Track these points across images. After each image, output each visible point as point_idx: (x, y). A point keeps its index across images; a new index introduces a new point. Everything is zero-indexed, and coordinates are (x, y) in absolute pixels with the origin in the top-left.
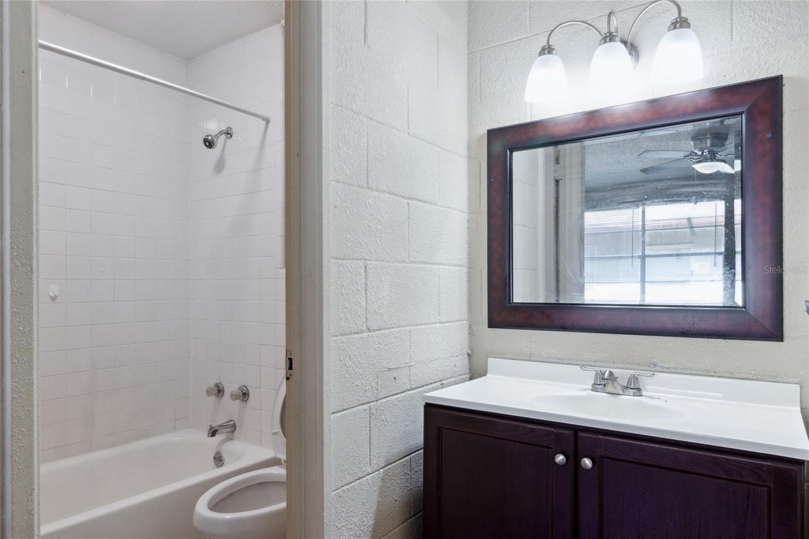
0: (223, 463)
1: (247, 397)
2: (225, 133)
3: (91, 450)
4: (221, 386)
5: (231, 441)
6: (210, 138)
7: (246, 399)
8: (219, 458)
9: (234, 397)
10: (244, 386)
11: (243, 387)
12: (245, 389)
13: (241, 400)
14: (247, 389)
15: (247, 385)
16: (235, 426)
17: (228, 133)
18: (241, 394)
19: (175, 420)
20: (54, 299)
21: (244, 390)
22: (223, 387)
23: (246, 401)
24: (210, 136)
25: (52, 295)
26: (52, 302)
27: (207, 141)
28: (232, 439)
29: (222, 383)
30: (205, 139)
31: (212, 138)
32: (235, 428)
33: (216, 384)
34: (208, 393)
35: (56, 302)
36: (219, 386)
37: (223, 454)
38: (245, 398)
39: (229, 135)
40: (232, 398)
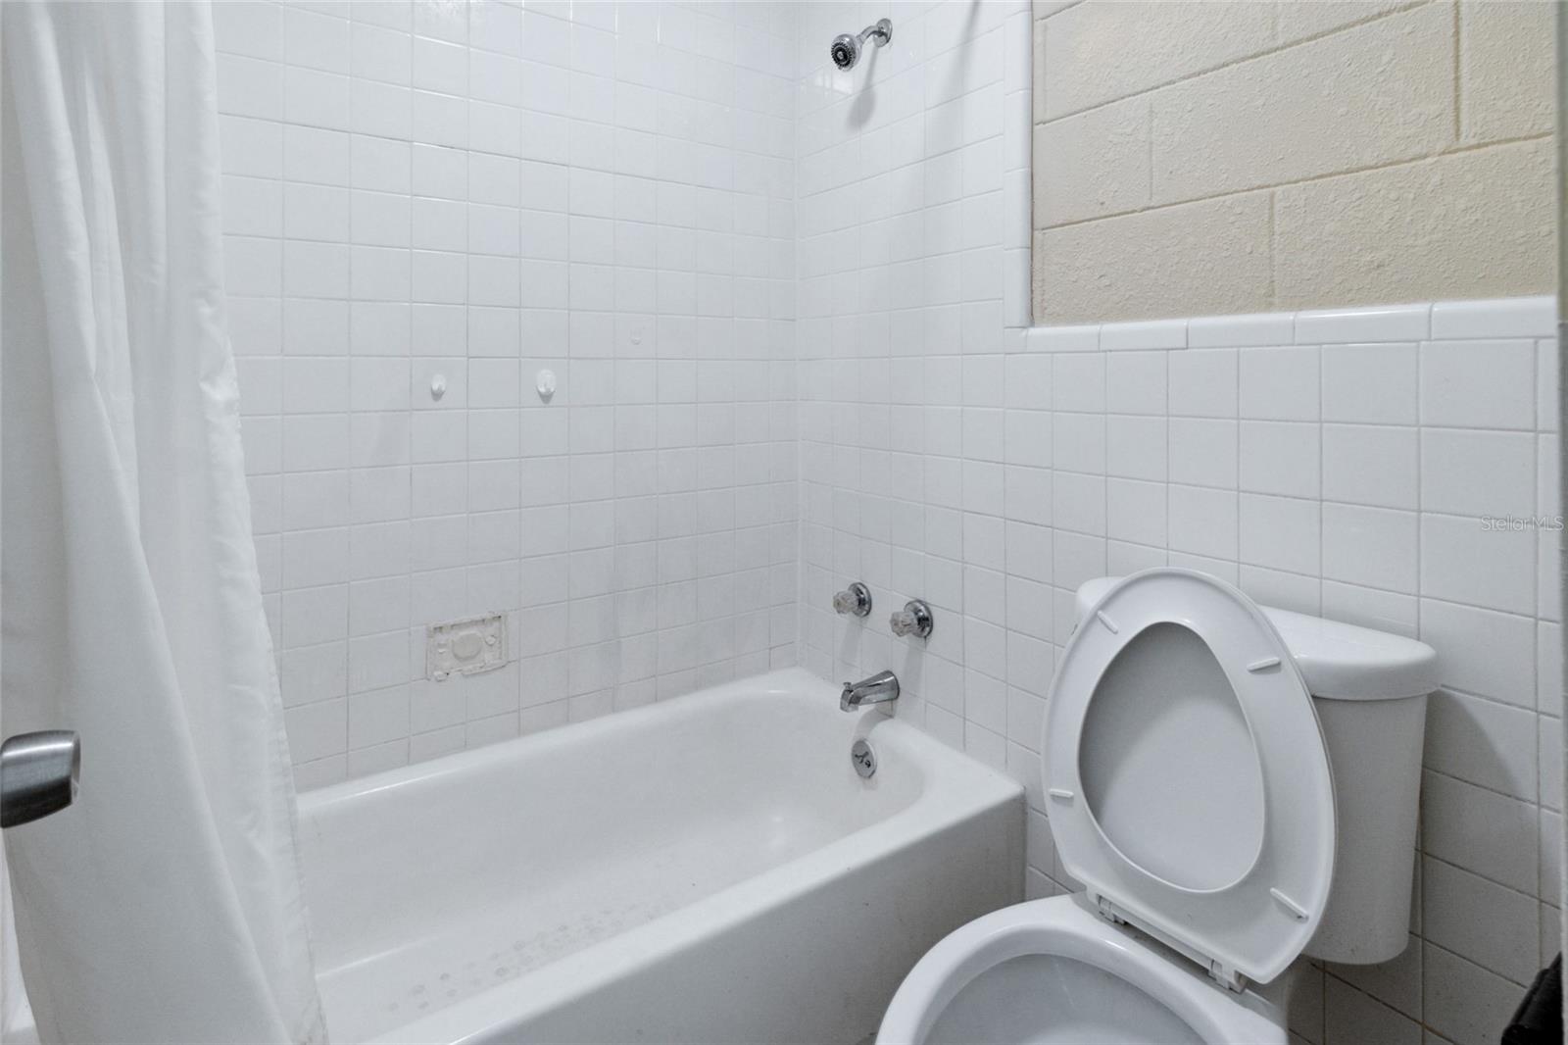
0: (874, 772)
1: (928, 629)
2: (874, 32)
3: (614, 708)
4: (864, 591)
5: (890, 721)
6: (847, 39)
7: (925, 633)
8: (863, 756)
9: (898, 626)
10: (920, 602)
11: (918, 604)
12: (922, 608)
13: (914, 634)
14: (927, 609)
15: (929, 601)
16: (899, 688)
17: (882, 33)
18: (916, 622)
19: (771, 649)
20: (546, 398)
21: (920, 611)
22: (868, 591)
23: (925, 637)
24: (846, 36)
25: (542, 390)
26: (543, 405)
27: (841, 49)
28: (891, 716)
29: (866, 584)
30: (837, 45)
31: (851, 40)
32: (898, 694)
33: (854, 585)
34: (839, 605)
35: (551, 404)
36: (860, 590)
37: (872, 749)
38: (923, 630)
39: (883, 37)
40: (897, 629)
